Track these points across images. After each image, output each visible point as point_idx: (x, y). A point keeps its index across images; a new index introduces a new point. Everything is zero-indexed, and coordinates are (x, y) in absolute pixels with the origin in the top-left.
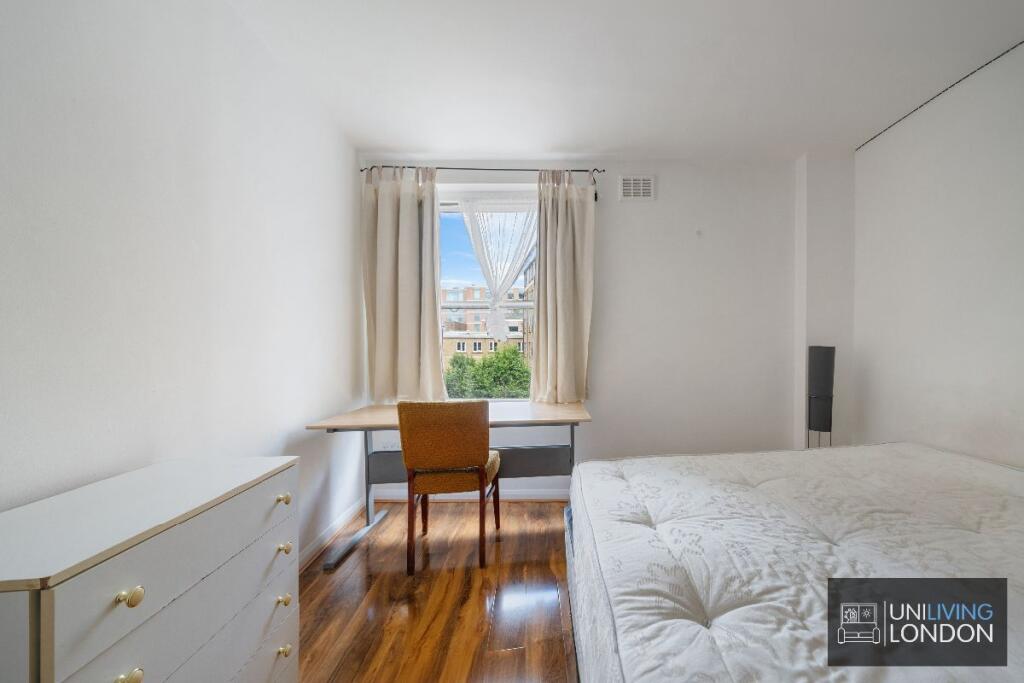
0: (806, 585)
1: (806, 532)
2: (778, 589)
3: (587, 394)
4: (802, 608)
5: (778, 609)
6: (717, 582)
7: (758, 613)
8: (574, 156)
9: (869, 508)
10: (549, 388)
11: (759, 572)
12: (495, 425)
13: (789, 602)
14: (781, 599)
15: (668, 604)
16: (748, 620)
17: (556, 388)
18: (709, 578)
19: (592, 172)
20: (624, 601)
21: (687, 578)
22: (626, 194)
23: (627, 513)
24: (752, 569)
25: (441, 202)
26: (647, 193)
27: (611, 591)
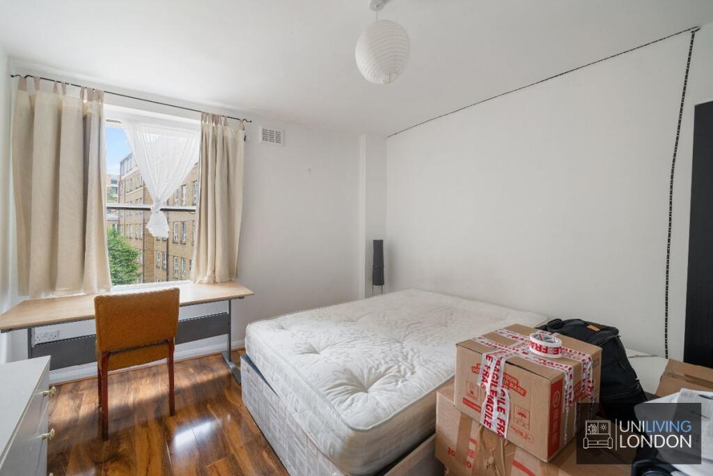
0: (400, 364)
1: (389, 340)
2: (390, 367)
3: (237, 275)
4: (402, 373)
5: (394, 376)
6: (366, 371)
7: (388, 380)
8: (229, 106)
9: (408, 323)
10: (209, 272)
11: (380, 362)
12: (184, 305)
13: (397, 372)
14: (394, 370)
15: (350, 387)
16: (384, 384)
17: (214, 271)
18: (362, 371)
19: (244, 121)
20: (330, 393)
21: (351, 372)
22: (264, 139)
23: (303, 348)
24: (377, 362)
25: (108, 118)
26: (278, 141)
27: (320, 390)
